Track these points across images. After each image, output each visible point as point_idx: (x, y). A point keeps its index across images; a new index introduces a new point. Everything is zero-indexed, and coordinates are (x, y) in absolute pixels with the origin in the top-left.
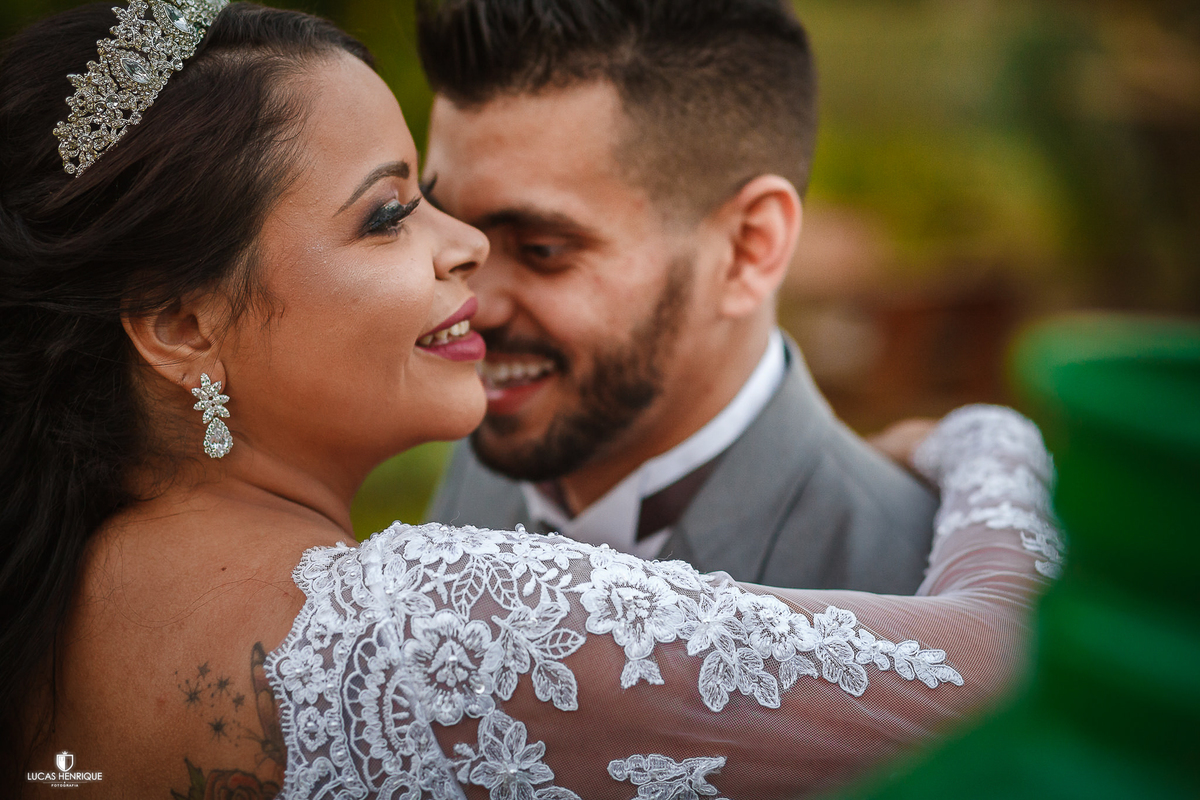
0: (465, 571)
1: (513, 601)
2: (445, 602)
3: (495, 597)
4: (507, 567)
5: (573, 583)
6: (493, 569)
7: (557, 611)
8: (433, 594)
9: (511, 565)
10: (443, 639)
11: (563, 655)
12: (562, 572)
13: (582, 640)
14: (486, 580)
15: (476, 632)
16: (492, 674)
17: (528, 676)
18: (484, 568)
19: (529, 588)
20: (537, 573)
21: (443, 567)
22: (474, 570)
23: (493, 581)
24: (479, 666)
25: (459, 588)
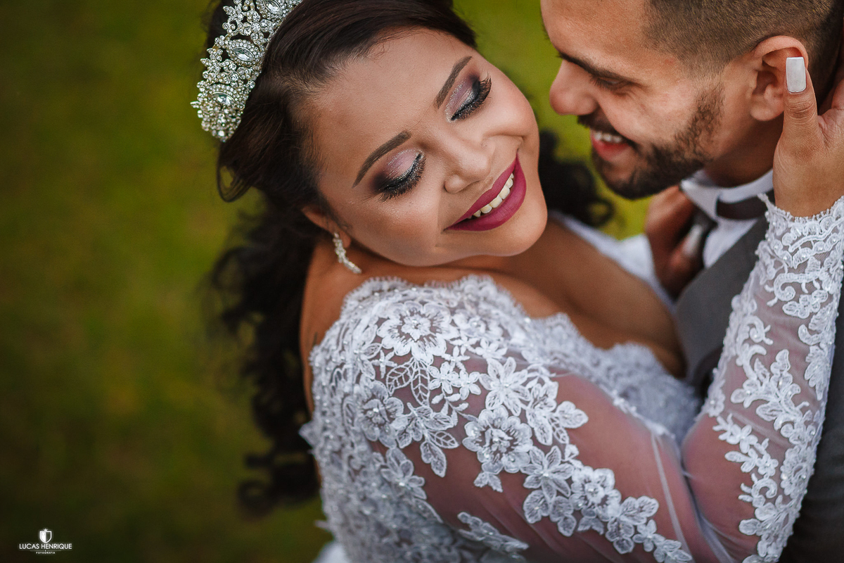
0: (402, 366)
1: (424, 400)
2: (382, 377)
3: (414, 393)
4: (428, 378)
5: (466, 411)
6: (419, 374)
7: (448, 422)
8: (377, 368)
9: (432, 378)
10: (374, 397)
11: (442, 446)
12: (462, 400)
13: (456, 445)
14: (411, 379)
15: (395, 404)
16: (396, 431)
17: (418, 443)
18: (415, 370)
19: (436, 400)
20: (446, 393)
21: (391, 355)
22: (408, 369)
23: (416, 382)
24: (390, 423)
25: (393, 374)
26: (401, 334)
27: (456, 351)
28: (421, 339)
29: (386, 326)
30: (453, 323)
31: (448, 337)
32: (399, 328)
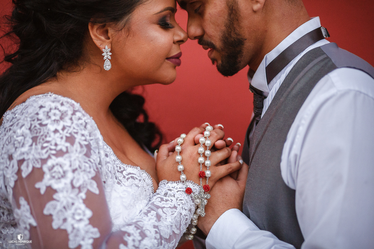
4: (48, 136)
5: (54, 155)
7: (43, 155)
8: (31, 125)
9: (50, 137)
11: (34, 165)
12: (55, 150)
13: (39, 166)
14: (42, 133)
15: (28, 141)
19: (45, 145)
20: (51, 144)
21: (39, 122)
23: (42, 135)
24: (21, 148)
26: (48, 115)
27: (66, 131)
28: (55, 120)
29: (43, 109)
30: (71, 119)
31: (66, 124)
32: (48, 113)
